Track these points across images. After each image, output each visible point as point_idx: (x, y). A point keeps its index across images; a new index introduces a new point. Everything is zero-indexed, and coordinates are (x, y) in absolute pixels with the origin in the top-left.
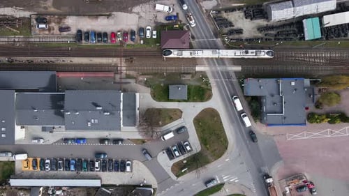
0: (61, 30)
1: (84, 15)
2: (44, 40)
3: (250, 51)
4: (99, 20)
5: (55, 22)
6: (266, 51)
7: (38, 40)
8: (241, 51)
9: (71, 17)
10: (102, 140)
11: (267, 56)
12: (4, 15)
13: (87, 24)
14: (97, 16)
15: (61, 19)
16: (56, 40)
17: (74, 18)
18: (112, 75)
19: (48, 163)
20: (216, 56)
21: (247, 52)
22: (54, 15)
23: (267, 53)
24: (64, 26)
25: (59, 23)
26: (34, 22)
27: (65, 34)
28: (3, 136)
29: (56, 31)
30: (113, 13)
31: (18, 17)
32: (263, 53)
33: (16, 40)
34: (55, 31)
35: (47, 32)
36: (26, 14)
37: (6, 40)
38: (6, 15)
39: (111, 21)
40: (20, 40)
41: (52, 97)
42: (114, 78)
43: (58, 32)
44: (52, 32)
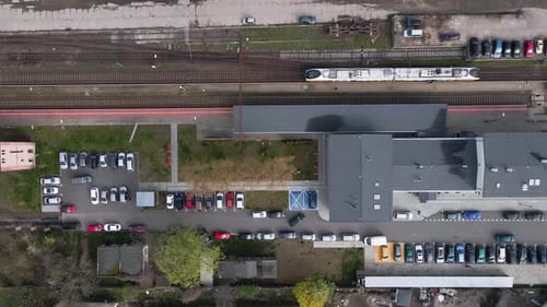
0: (443, 37)
1: (479, 14)
2: (410, 54)
3: (443, 70)
4: (503, 21)
5: (432, 27)
6: (469, 69)
7: (399, 55)
8: (430, 69)
9: (459, 17)
10: (507, 214)
11: (470, 77)
12: (345, 16)
13: (484, 28)
14: (500, 15)
15: (442, 21)
16: (429, 54)
17: (463, 18)
18: (523, 108)
19: (419, 251)
20: (390, 78)
21: (438, 72)
22: (430, 15)
23: (471, 73)
24: (446, 32)
25: (438, 27)
26: (398, 26)
27: (449, 44)
28: (377, 207)
29: (434, 40)
30: (524, 9)
31: (368, 18)
32: (464, 73)
33: (365, 55)
34: (431, 41)
35: (419, 42)
36: (382, 14)
37: (349, 55)
38: (348, 16)
39: (523, 22)
40: (371, 55)
41: (444, 144)
42: (527, 115)
43: (438, 42)
44: (427, 42)
